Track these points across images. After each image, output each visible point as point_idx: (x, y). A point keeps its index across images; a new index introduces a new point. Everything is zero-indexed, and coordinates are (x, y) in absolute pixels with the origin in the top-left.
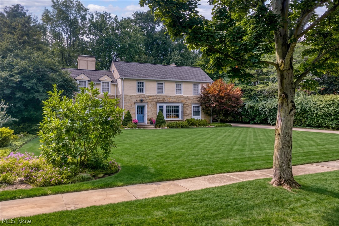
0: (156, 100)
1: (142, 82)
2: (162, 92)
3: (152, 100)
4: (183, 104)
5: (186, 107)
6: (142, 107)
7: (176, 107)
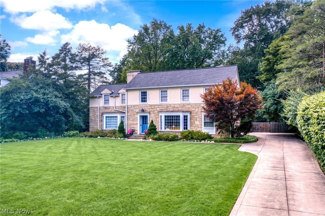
0: (158, 109)
1: (146, 91)
2: (166, 101)
3: (154, 110)
4: (190, 113)
5: (195, 116)
6: (146, 117)
7: (177, 116)
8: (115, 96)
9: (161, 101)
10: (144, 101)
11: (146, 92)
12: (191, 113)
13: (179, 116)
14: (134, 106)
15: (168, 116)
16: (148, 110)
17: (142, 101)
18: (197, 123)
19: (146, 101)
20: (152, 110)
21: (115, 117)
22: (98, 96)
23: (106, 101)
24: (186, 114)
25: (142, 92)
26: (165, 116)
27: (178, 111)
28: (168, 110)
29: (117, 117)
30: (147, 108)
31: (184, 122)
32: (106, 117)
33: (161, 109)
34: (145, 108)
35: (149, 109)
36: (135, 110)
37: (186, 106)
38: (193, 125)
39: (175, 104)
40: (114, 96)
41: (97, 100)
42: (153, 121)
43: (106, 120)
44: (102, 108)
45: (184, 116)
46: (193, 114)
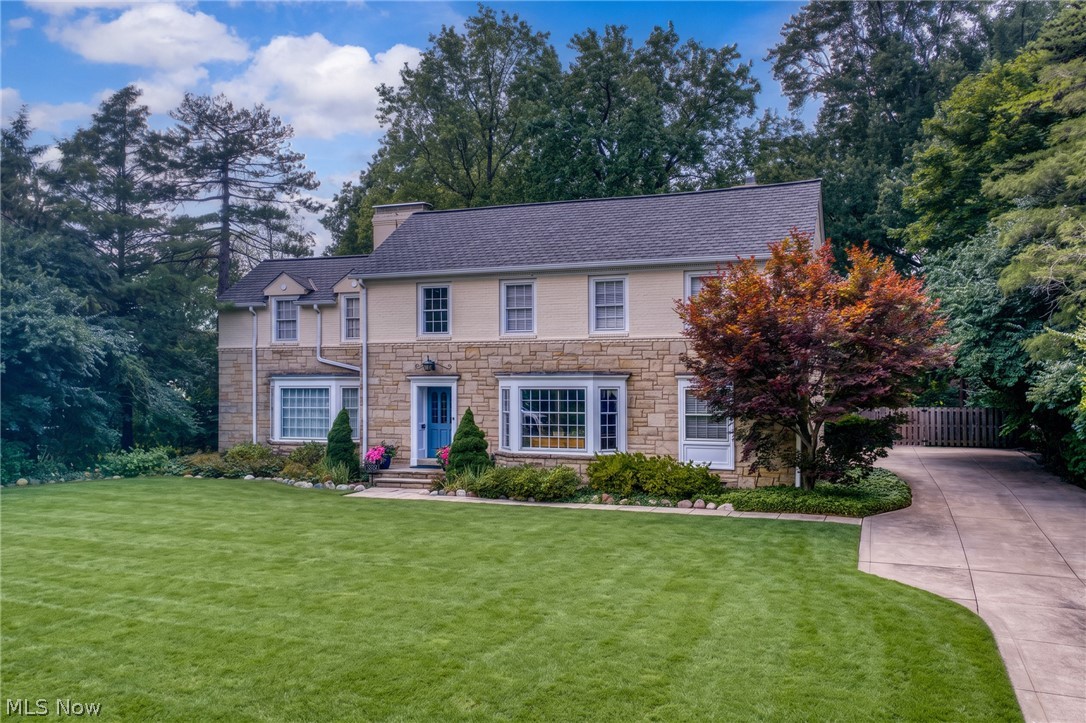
1: (443, 285)
2: (529, 325)
3: (481, 364)
4: (628, 380)
5: (647, 393)
6: (446, 393)
7: (572, 393)
8: (320, 307)
9: (509, 327)
10: (437, 329)
11: (445, 291)
12: (629, 377)
13: (582, 393)
14: (395, 347)
15: (535, 393)
16: (453, 364)
17: (428, 328)
18: (656, 420)
19: (445, 329)
20: (470, 364)
21: (321, 390)
22: (251, 305)
23: (286, 326)
24: (608, 384)
25: (428, 292)
26: (525, 393)
27: (581, 371)
28: (537, 365)
29: (327, 390)
30: (447, 356)
31: (603, 418)
32: (285, 391)
33: (506, 359)
34: (442, 357)
35: (457, 360)
36: (397, 365)
37: (610, 351)
38: (642, 430)
39: (564, 343)
40: (315, 307)
41: (247, 320)
42: (473, 410)
43: (284, 402)
44: (268, 356)
45: (604, 393)
46: (638, 385)
